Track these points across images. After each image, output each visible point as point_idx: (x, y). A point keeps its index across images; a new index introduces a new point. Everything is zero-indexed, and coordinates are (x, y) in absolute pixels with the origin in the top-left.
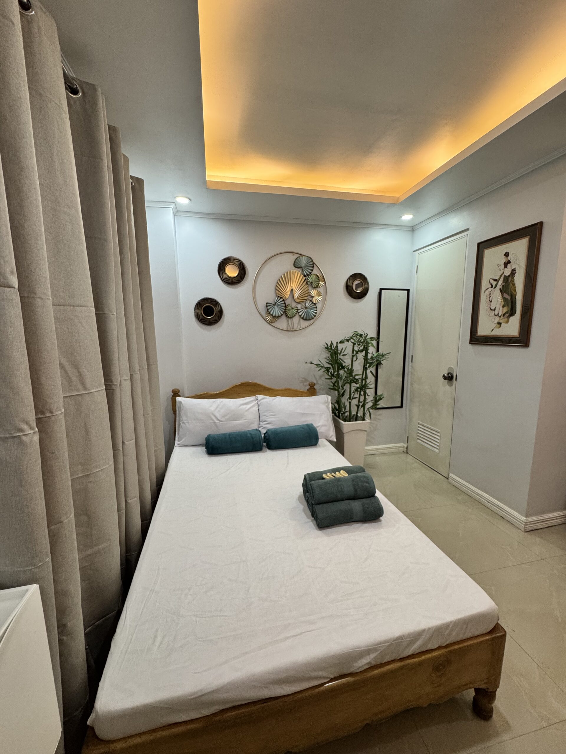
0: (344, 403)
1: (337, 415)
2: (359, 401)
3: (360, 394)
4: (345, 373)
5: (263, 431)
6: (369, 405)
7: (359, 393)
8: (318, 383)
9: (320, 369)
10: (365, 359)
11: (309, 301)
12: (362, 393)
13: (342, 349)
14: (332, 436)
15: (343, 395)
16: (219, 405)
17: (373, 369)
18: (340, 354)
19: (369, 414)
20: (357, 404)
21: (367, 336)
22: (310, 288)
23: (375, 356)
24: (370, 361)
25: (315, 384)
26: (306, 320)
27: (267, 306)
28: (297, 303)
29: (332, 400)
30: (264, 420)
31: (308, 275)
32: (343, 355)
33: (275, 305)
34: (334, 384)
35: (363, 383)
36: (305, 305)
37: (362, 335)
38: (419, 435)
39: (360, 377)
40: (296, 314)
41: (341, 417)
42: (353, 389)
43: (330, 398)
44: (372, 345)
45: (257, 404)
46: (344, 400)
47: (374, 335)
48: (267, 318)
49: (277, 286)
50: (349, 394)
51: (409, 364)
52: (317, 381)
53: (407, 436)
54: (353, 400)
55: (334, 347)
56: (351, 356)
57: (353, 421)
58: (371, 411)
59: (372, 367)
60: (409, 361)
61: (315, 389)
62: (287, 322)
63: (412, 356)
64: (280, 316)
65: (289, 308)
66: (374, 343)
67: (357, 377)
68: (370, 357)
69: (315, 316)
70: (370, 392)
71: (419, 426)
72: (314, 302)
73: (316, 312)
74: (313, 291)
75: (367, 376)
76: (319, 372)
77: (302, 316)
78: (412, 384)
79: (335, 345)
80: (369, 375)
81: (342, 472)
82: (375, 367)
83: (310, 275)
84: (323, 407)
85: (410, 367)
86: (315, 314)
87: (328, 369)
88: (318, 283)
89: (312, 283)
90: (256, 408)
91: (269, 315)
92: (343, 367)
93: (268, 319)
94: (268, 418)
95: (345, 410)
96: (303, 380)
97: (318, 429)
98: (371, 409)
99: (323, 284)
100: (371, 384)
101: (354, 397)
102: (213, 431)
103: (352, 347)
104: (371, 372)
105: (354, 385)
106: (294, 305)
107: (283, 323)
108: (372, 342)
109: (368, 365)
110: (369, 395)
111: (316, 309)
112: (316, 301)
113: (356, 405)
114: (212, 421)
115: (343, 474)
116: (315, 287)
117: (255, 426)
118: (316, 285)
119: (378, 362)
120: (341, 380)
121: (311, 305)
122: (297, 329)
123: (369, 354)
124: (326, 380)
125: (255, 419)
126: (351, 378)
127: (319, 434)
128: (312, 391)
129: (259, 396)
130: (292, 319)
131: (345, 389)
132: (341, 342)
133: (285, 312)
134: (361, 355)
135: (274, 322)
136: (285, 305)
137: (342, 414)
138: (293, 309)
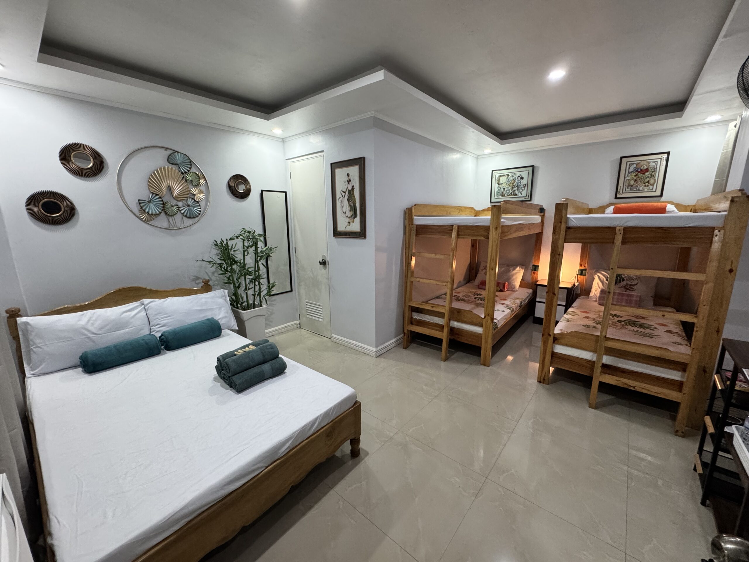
0: (241, 294)
1: (236, 306)
2: (255, 291)
3: (255, 285)
4: (238, 267)
5: (158, 335)
6: (264, 293)
7: (253, 283)
8: (211, 279)
9: (213, 266)
10: (255, 254)
11: (191, 199)
12: (257, 283)
13: (233, 245)
14: (234, 325)
15: (239, 287)
16: (91, 318)
17: (264, 261)
18: (231, 249)
19: (265, 300)
20: (253, 293)
21: (254, 232)
22: (190, 186)
23: (264, 249)
24: (260, 254)
25: (209, 281)
26: (190, 218)
27: (140, 203)
28: (177, 200)
29: (228, 293)
30: (156, 324)
31: (186, 173)
32: (234, 251)
33: (150, 201)
34: (229, 279)
35: (256, 274)
36: (187, 203)
37: (250, 232)
38: (307, 311)
39: (253, 269)
40: (177, 212)
41: (240, 308)
42: (248, 281)
43: (226, 291)
44: (261, 241)
45: (144, 309)
46: (241, 291)
47: (261, 232)
48: (141, 216)
49: (149, 182)
50: (244, 285)
51: (293, 255)
52: (209, 277)
53: (299, 313)
54: (249, 290)
55: (225, 244)
56: (242, 252)
57: (251, 309)
58: (267, 297)
59: (263, 260)
60: (293, 253)
61: (209, 285)
62: (167, 220)
63: (295, 248)
64: (158, 214)
65: (168, 205)
66: (262, 239)
67: (250, 270)
68: (260, 251)
69: (200, 214)
70: (264, 281)
71: (307, 304)
72: (197, 200)
73: (200, 210)
74: (194, 189)
75: (259, 268)
76: (211, 268)
77: (185, 214)
78: (297, 271)
79: (225, 242)
80: (261, 267)
81: (250, 346)
82: (265, 260)
83: (189, 173)
84: (221, 300)
85: (295, 257)
86: (199, 212)
87: (221, 265)
88: (199, 181)
89: (192, 181)
90: (143, 314)
91: (144, 213)
92: (236, 262)
93: (142, 218)
94: (161, 321)
95: (242, 300)
96: (195, 278)
97: (219, 321)
98: (267, 296)
99: (204, 183)
100: (264, 275)
101: (250, 288)
102: (89, 347)
103: (242, 243)
104: (262, 264)
105: (248, 277)
106: (174, 202)
107: (162, 221)
108: (260, 238)
109: (259, 258)
110: (263, 284)
111: (199, 207)
112: (198, 199)
113: (253, 295)
114: (84, 337)
115: (252, 347)
116: (196, 186)
117: (146, 332)
118: (197, 183)
119: (268, 255)
120: (235, 274)
121: (194, 203)
122: (181, 228)
123: (258, 248)
124: (220, 276)
125: (144, 324)
126: (245, 271)
127: (221, 326)
128: (207, 287)
129: (144, 300)
130: (173, 217)
131: (240, 282)
132: (231, 239)
133: (163, 210)
134: (251, 250)
135: (152, 220)
136: (163, 202)
137: (240, 304)
138: (173, 206)
